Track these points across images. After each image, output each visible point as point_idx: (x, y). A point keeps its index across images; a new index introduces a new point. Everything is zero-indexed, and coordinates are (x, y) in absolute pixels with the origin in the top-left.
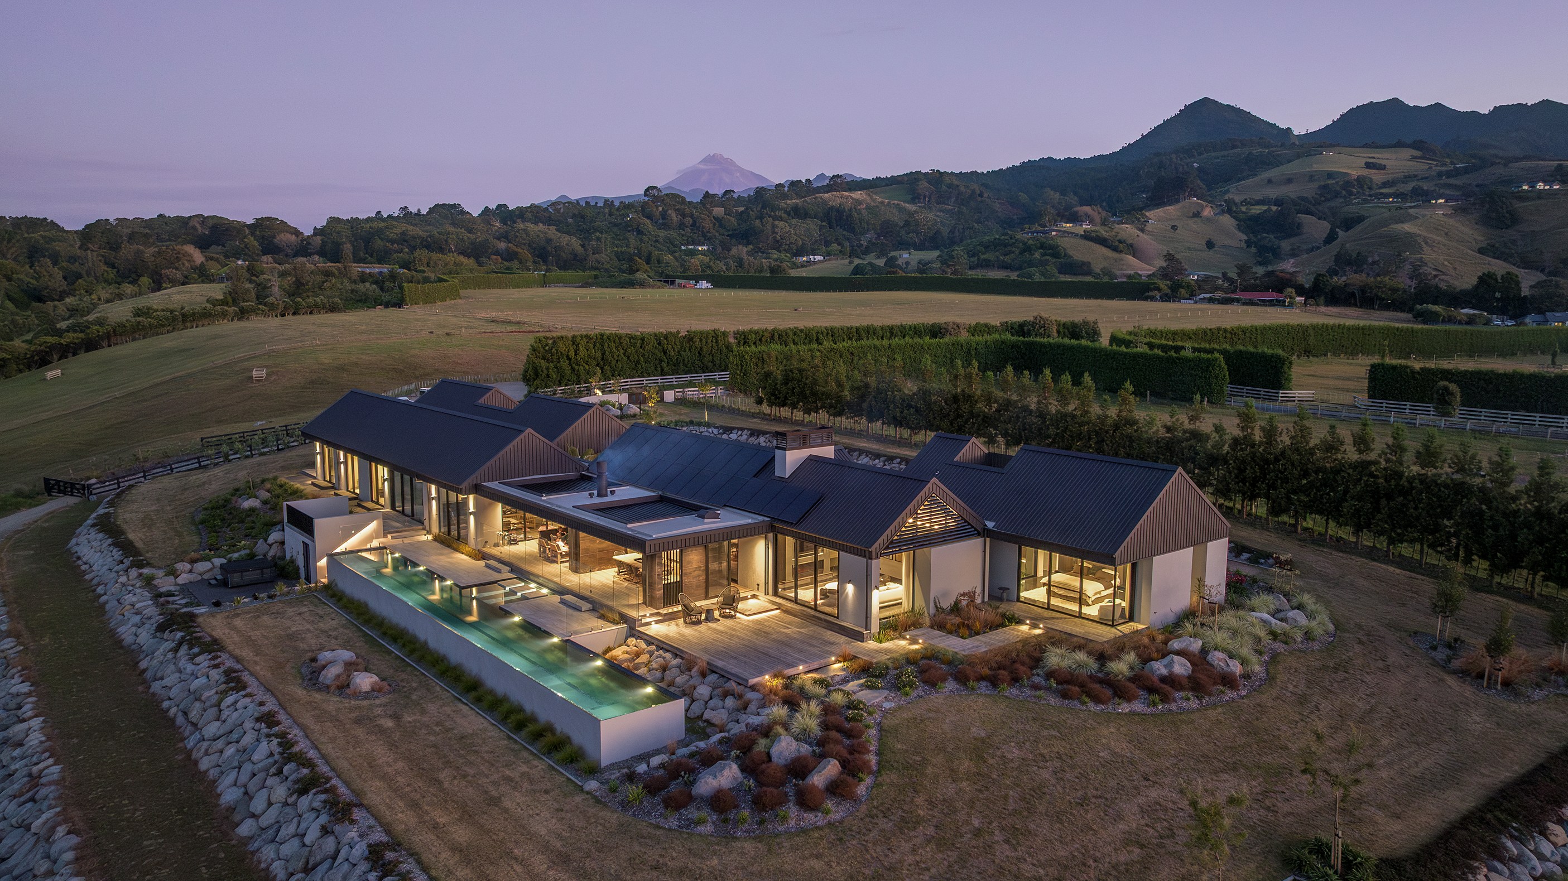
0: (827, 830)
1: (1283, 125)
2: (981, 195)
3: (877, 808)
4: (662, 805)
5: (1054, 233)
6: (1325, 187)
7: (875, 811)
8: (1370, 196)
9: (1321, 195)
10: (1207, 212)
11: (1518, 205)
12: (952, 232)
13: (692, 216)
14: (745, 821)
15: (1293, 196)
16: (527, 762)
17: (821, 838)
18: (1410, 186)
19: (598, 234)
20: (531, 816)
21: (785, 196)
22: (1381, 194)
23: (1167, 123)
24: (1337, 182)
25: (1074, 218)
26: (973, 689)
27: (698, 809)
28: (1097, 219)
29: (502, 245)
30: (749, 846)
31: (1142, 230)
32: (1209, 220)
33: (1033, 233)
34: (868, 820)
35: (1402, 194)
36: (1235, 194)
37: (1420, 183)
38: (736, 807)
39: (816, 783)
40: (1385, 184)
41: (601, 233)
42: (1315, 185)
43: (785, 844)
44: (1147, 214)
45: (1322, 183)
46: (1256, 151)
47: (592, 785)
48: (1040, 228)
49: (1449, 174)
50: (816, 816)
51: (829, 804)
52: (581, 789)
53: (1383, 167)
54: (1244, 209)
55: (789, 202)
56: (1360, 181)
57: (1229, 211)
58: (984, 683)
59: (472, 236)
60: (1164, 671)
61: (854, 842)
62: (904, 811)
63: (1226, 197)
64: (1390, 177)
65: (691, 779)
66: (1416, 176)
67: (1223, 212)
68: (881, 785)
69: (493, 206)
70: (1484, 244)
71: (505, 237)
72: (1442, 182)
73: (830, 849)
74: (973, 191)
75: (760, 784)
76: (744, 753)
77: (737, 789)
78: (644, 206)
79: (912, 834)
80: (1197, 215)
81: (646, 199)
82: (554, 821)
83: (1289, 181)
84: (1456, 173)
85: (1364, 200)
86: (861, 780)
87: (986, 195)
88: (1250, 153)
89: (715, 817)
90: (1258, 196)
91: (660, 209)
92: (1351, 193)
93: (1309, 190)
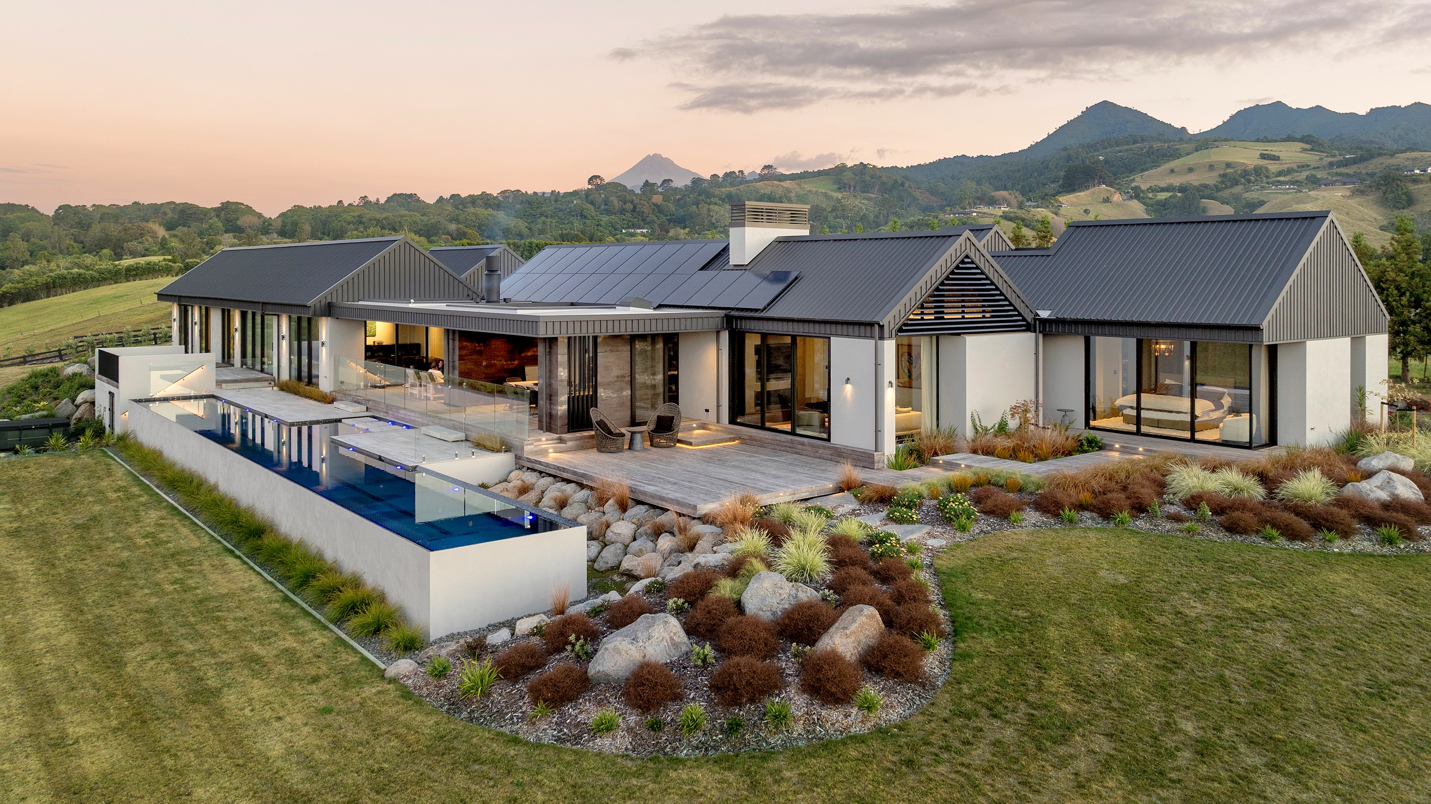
0: (875, 744)
1: (1178, 125)
2: (902, 185)
3: (971, 698)
4: (527, 699)
5: (974, 214)
6: (1224, 176)
7: (969, 705)
8: (1268, 183)
9: (1222, 182)
10: (1117, 197)
11: (1412, 187)
12: (876, 217)
13: (632, 202)
14: (697, 727)
15: (1196, 183)
16: (299, 633)
17: (865, 760)
18: (1303, 176)
19: (543, 218)
20: (266, 722)
21: (719, 185)
22: (1278, 182)
23: (1070, 123)
24: (1236, 172)
25: (992, 202)
26: (1071, 521)
27: (600, 703)
28: (1014, 202)
29: (453, 227)
30: (706, 777)
31: (1056, 214)
32: (1119, 205)
33: (955, 214)
34: (959, 722)
35: (1297, 181)
36: (1143, 181)
37: (1313, 172)
38: (678, 698)
39: (841, 649)
40: (1280, 173)
41: (546, 217)
42: (1215, 174)
43: (787, 774)
44: (1061, 199)
45: (1222, 172)
46: (1156, 145)
47: (404, 666)
48: (960, 210)
49: (1340, 164)
50: (846, 716)
51: (871, 689)
52: (381, 674)
53: (1275, 158)
54: (1150, 195)
55: (723, 190)
56: (1258, 171)
57: (1137, 197)
58: (1087, 514)
59: (425, 218)
60: (1384, 496)
61: (941, 769)
62: (1030, 705)
63: (1133, 185)
64: (1285, 167)
65: (588, 648)
66: (1308, 166)
67: (1131, 198)
68: (965, 656)
69: (447, 196)
70: (1385, 223)
71: (456, 220)
72: (1334, 171)
73: (889, 782)
74: (896, 181)
75: (723, 651)
76: (692, 604)
77: (681, 664)
78: (588, 193)
79: (1062, 750)
80: (1107, 200)
81: (590, 187)
82: (306, 729)
83: (1191, 170)
84: (1346, 163)
85: (1262, 187)
86: (928, 646)
87: (906, 185)
88: (1151, 147)
89: (633, 719)
90: (1163, 184)
91: (603, 196)
92: (1249, 181)
93: (1211, 179)
